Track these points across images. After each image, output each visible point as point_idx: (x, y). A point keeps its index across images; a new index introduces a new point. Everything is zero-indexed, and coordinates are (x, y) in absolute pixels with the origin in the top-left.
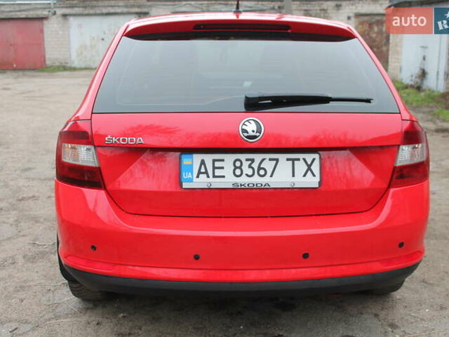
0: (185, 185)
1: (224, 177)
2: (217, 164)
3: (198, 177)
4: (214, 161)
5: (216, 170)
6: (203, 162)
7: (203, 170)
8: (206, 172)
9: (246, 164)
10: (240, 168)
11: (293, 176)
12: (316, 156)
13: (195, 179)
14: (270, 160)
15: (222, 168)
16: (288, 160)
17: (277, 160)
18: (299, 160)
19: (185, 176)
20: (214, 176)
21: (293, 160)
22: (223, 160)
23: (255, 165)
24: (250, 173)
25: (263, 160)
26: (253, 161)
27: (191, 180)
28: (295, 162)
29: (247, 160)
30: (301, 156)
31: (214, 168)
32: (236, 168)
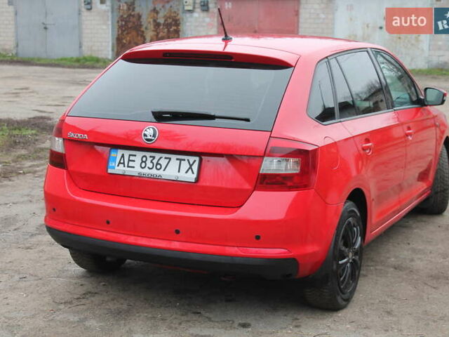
0: (110, 171)
1: (134, 167)
2: (132, 158)
3: (118, 166)
4: (130, 155)
5: (130, 162)
6: (123, 156)
7: (122, 161)
8: (124, 163)
9: (149, 159)
10: (145, 162)
11: (179, 171)
12: (197, 159)
13: (116, 168)
14: (166, 158)
15: (134, 161)
16: (177, 159)
17: (170, 159)
18: (184, 160)
19: (111, 164)
20: (128, 167)
21: (181, 160)
22: (135, 156)
23: (155, 161)
24: (151, 167)
25: (161, 158)
26: (154, 158)
27: (114, 168)
28: (182, 162)
29: (151, 157)
30: (186, 157)
31: (129, 160)
32: (142, 162)
